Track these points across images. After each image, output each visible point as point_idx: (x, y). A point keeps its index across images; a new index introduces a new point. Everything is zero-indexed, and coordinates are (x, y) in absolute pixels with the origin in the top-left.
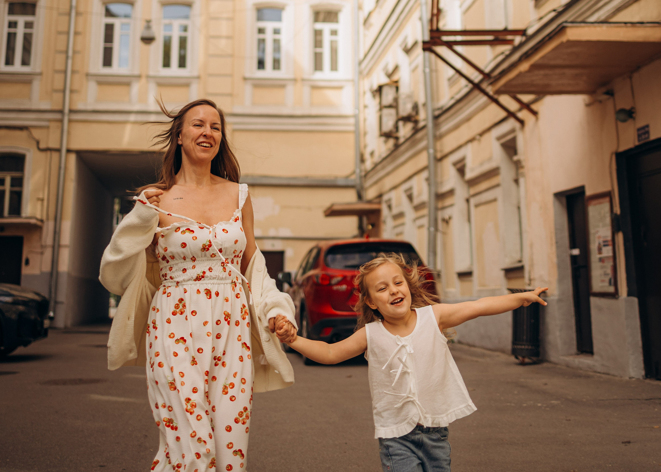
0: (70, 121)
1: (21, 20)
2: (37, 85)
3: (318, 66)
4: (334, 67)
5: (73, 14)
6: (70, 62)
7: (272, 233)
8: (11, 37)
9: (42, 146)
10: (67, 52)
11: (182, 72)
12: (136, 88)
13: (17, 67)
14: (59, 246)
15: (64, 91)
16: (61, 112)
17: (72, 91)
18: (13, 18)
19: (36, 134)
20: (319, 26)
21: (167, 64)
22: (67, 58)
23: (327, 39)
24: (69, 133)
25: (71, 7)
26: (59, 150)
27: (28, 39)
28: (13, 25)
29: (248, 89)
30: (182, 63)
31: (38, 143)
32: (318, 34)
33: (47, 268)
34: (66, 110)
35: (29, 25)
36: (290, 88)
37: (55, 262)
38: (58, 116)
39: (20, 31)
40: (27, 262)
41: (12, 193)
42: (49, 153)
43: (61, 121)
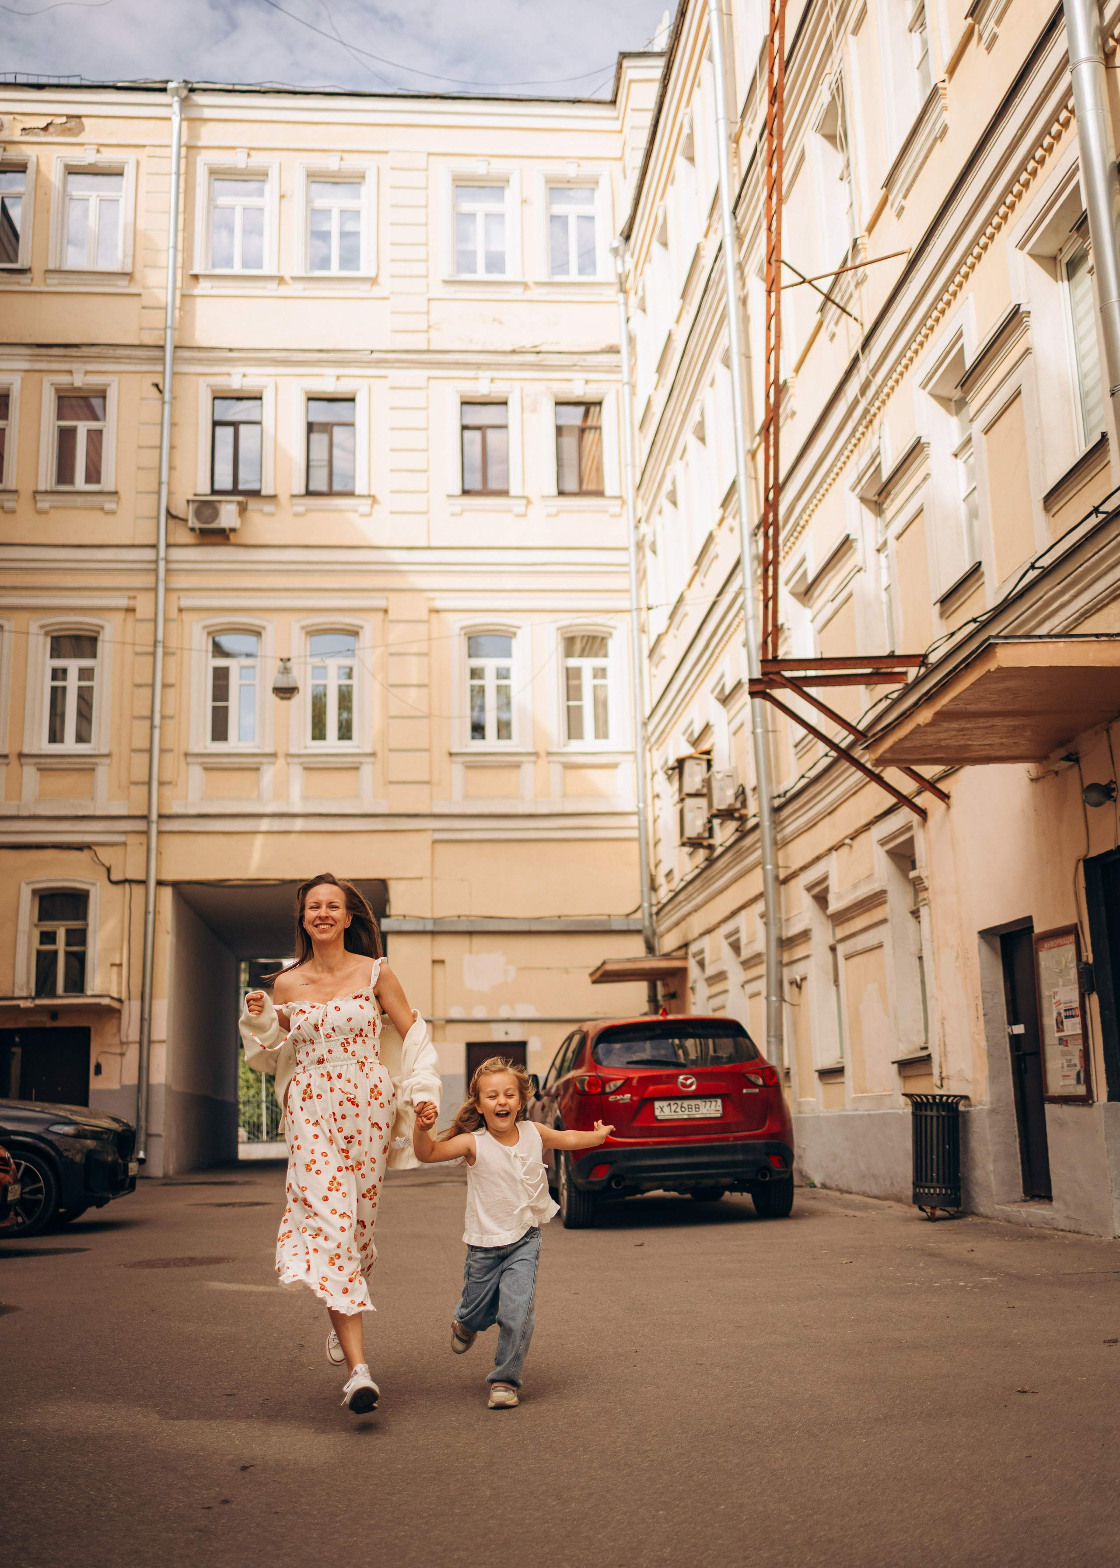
0: (160, 833)
1: (73, 665)
2: (102, 773)
3: (574, 729)
4: (601, 731)
5: (160, 651)
6: (157, 732)
7: (504, 1013)
8: (57, 696)
9: (114, 877)
10: (151, 718)
11: (345, 746)
12: (268, 774)
13: (70, 745)
14: (150, 1042)
15: (149, 783)
16: (145, 818)
17: (161, 784)
18: (60, 663)
19: (105, 855)
20: (573, 662)
21: (319, 733)
22: (152, 727)
23: (588, 682)
24: (159, 853)
25: (156, 642)
26: (143, 882)
27: (85, 698)
28: (59, 674)
29: (457, 769)
30: (345, 732)
31: (109, 870)
32: (572, 676)
33: (130, 1078)
34: (154, 816)
35: (86, 674)
36: (528, 768)
37: (144, 1068)
38: (141, 825)
39: (72, 684)
40: (98, 1070)
41: (68, 954)
42: (127, 886)
43: (146, 833)
